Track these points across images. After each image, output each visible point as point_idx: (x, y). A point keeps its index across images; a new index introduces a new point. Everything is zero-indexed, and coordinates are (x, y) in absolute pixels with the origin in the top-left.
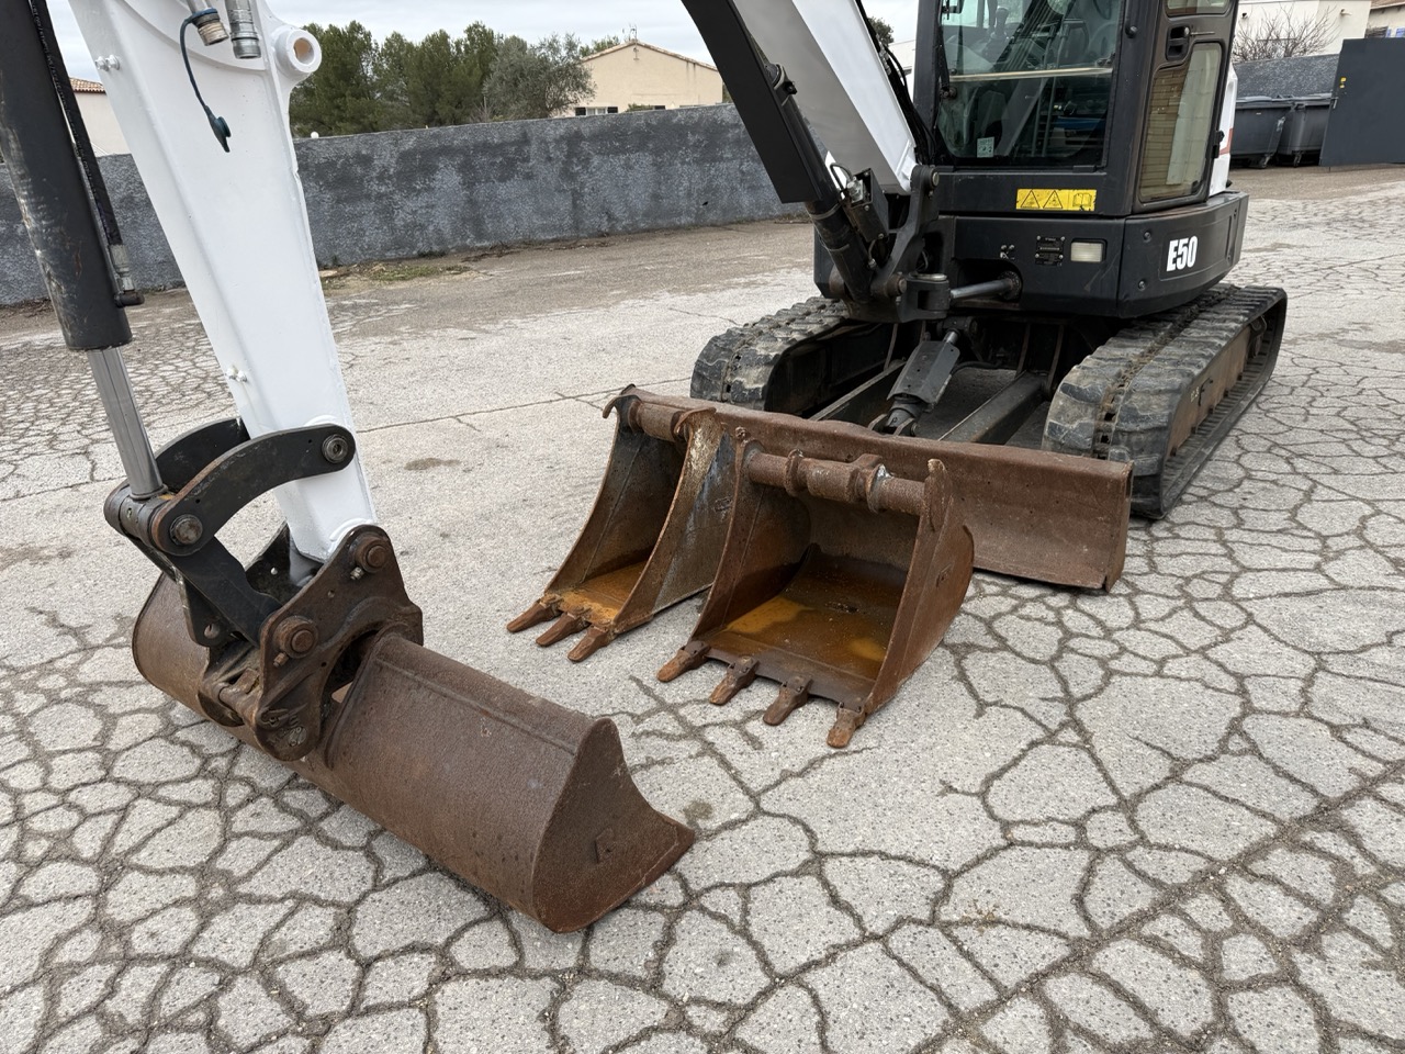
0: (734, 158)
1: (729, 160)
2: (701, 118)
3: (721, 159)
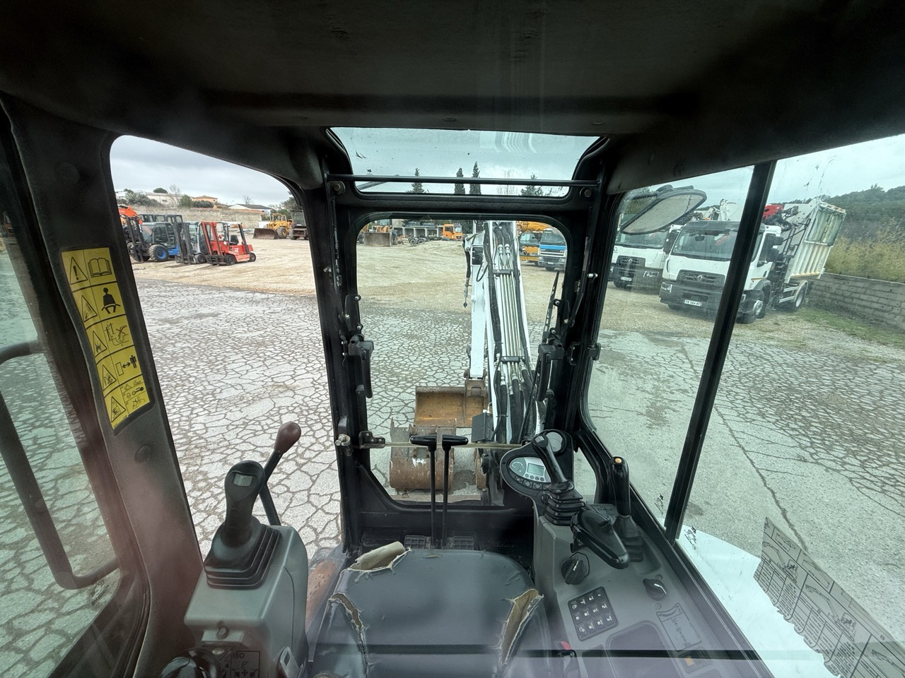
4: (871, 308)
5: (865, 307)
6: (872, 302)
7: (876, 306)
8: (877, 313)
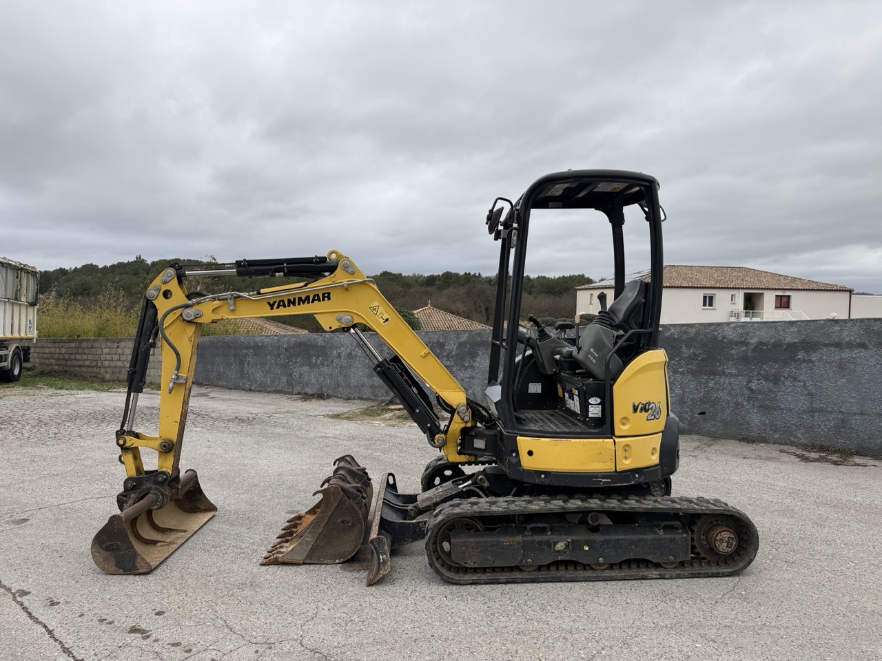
0: (740, 374)
1: (731, 375)
2: (697, 333)
3: (723, 373)
4: (85, 366)
5: (80, 366)
6: (84, 360)
7: (87, 363)
8: (90, 370)
